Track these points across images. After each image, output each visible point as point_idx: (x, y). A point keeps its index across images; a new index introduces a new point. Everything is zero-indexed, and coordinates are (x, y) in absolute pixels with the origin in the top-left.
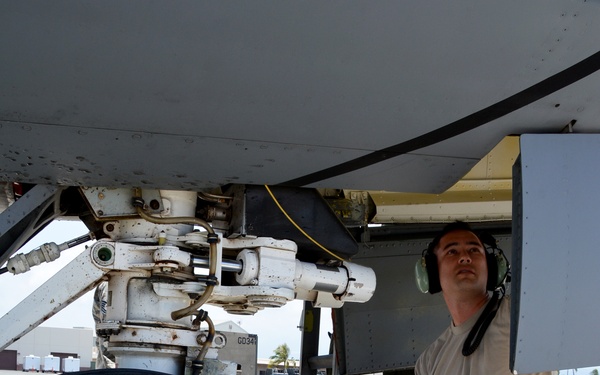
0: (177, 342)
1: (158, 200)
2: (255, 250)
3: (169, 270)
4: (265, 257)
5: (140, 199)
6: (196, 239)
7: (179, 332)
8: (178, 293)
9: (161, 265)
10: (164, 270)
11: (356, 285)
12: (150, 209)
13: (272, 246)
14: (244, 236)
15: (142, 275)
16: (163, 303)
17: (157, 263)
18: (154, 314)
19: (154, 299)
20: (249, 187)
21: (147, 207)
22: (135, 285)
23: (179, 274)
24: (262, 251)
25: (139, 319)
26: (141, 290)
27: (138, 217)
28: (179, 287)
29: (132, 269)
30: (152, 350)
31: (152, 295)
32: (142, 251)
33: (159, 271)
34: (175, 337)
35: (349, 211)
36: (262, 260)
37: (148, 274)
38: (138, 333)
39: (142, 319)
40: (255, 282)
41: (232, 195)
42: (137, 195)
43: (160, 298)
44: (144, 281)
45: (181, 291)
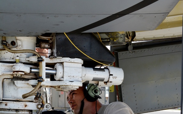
0: (27, 108)
1: (15, 41)
2: (62, 63)
3: (20, 75)
4: (66, 67)
5: (5, 41)
6: (34, 59)
7: (28, 103)
8: (27, 85)
9: (15, 73)
10: (17, 75)
11: (113, 78)
12: (11, 46)
13: (69, 61)
14: (56, 57)
15: (8, 77)
16: (20, 90)
17: (14, 72)
18: (15, 95)
19: (16, 88)
20: (57, 34)
21: (9, 45)
22: (6, 82)
23: (27, 76)
24: (65, 64)
25: (8, 98)
26: (9, 84)
27: (4, 50)
28: (27, 82)
29: (3, 75)
30: (15, 112)
31: (14, 86)
32: (8, 66)
33: (15, 75)
34: (26, 106)
35: (117, 38)
36: (65, 68)
37: (12, 77)
38: (8, 104)
39: (10, 98)
40: (62, 79)
41: (53, 37)
42: (4, 39)
43: (18, 88)
44: (10, 80)
45: (28, 84)
